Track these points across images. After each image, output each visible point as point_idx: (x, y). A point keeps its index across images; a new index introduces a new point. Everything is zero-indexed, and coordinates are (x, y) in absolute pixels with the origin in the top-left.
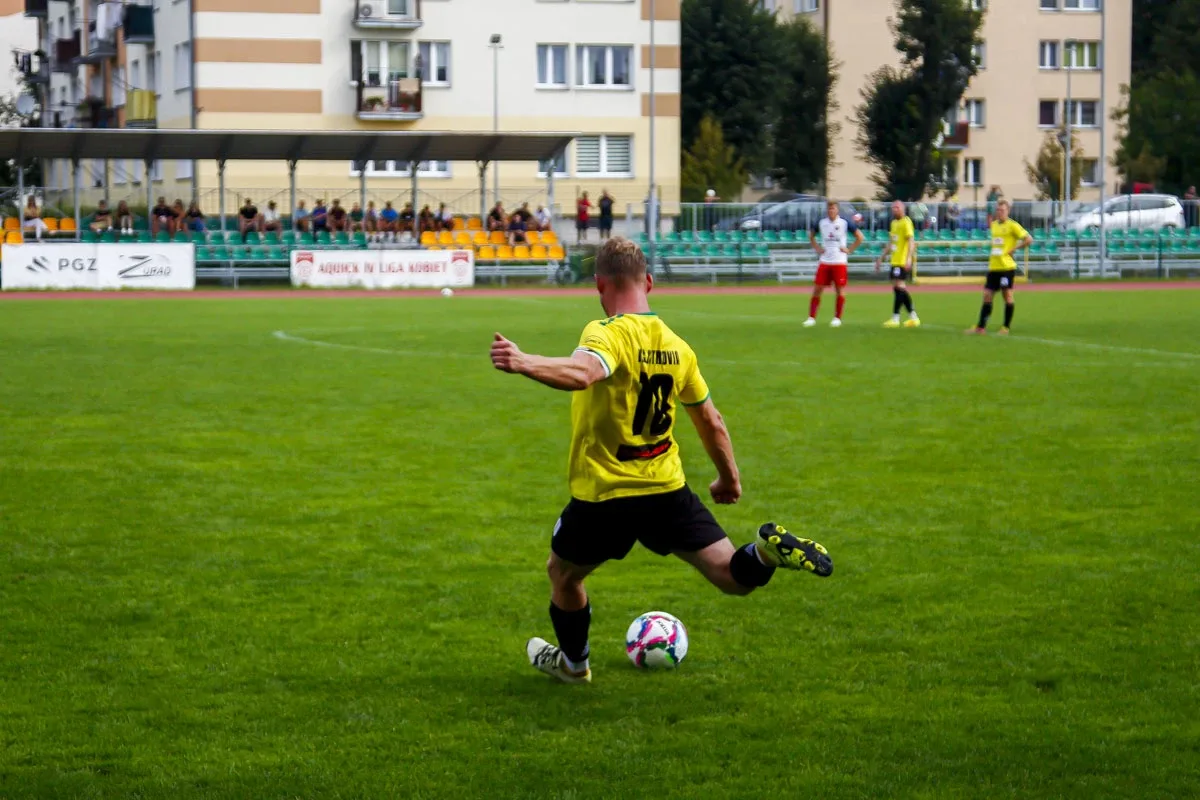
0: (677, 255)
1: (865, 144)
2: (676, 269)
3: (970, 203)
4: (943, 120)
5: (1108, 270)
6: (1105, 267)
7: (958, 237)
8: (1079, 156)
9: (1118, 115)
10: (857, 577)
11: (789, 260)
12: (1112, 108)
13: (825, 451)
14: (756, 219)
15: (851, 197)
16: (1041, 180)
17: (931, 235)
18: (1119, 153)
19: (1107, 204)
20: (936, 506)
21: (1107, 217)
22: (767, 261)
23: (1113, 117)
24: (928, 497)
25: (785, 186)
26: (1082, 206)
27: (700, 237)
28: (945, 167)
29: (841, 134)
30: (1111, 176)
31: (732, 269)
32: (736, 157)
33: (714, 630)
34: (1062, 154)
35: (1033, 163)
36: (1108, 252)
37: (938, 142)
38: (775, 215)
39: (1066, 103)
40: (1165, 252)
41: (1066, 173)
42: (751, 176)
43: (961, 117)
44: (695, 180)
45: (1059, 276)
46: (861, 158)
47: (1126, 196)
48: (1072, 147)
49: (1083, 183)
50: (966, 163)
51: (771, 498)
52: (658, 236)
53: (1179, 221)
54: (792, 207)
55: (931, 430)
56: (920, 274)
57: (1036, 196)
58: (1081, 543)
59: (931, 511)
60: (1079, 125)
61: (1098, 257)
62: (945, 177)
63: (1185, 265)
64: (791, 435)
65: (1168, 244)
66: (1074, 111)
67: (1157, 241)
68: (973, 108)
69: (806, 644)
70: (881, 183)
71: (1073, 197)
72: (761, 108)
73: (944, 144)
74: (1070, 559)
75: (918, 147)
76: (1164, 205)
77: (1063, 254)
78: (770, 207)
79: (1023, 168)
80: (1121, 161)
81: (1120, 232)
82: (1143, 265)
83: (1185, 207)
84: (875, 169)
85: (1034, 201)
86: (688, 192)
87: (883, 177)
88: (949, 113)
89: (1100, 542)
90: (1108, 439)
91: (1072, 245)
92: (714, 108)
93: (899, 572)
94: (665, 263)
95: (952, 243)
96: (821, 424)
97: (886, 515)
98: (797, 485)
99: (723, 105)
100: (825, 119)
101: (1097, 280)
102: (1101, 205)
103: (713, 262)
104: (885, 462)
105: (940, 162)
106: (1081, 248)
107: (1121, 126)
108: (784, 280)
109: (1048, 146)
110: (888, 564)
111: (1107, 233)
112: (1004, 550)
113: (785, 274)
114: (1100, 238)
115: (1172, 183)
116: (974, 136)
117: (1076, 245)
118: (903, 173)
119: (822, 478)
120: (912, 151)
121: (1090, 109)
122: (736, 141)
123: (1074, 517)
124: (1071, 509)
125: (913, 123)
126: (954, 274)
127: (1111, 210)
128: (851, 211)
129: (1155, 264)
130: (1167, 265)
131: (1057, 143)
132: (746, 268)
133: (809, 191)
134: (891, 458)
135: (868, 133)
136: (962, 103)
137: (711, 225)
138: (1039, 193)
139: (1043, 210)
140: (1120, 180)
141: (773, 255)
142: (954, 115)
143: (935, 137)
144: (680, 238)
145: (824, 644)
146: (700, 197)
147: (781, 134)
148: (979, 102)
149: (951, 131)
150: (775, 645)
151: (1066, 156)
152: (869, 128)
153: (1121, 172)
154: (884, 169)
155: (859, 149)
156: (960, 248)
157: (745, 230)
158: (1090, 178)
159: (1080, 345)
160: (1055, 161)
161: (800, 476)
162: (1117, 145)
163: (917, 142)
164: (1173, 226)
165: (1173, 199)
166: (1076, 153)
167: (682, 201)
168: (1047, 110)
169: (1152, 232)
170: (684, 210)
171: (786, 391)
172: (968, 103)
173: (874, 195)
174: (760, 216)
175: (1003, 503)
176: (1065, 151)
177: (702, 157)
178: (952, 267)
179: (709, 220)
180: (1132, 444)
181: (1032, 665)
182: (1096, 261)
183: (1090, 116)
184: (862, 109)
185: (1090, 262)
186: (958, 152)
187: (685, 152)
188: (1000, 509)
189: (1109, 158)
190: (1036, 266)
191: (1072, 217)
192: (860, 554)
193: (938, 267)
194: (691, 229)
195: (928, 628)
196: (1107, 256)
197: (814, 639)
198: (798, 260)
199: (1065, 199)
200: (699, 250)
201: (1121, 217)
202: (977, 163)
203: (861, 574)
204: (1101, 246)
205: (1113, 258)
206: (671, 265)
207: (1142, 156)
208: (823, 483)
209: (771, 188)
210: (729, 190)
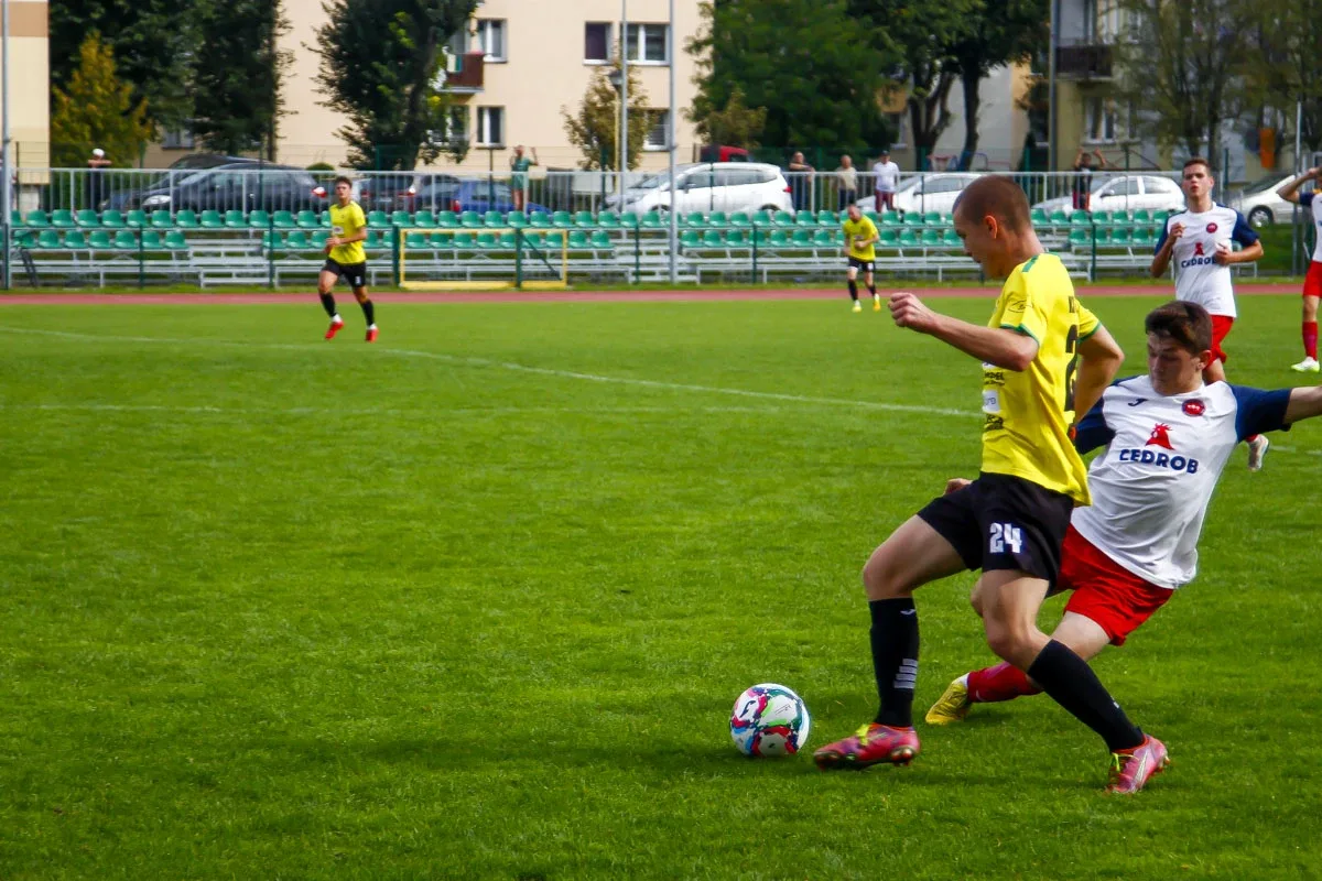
0: (45, 245)
1: (330, 83)
2: (43, 266)
3: (484, 173)
4: (444, 50)
5: (681, 273)
6: (677, 269)
7: (466, 223)
8: (641, 105)
9: (697, 46)
10: (273, 725)
11: (217, 255)
12: (688, 38)
13: (247, 538)
14: (167, 194)
15: (311, 162)
16: (588, 140)
17: (428, 218)
18: (697, 101)
19: (679, 177)
20: (400, 619)
21: (679, 194)
22: (182, 256)
23: (689, 50)
24: (391, 604)
25: (212, 145)
26: (646, 178)
27: (81, 219)
28: (449, 120)
29: (294, 67)
30: (686, 135)
31: (130, 267)
32: (136, 100)
33: (50, 809)
34: (616, 103)
35: (576, 117)
36: (681, 247)
37: (437, 84)
38: (195, 186)
39: (621, 26)
40: (761, 247)
41: (621, 130)
42: (160, 129)
43: (474, 46)
44: (73, 134)
45: (613, 279)
46: (325, 105)
47: (708, 166)
48: (630, 91)
49: (647, 145)
50: (481, 111)
51: (155, 609)
52: (16, 216)
53: (783, 201)
54: (221, 174)
55: (405, 507)
56: (410, 276)
57: (579, 163)
58: (604, 669)
59: (392, 626)
60: (641, 60)
61: (667, 253)
62: (449, 134)
63: (790, 264)
64: (195, 516)
65: (766, 235)
66: (633, 40)
67: (753, 231)
68: (489, 31)
69: (187, 827)
70: (353, 141)
71: (632, 165)
72: (173, 27)
73: (445, 85)
74: (588, 693)
75: (408, 89)
76: (760, 179)
77: (618, 249)
78: (186, 176)
79: (563, 120)
80: (700, 113)
81: (699, 217)
82: (731, 264)
83: (790, 180)
84: (344, 120)
85: (578, 169)
86: (62, 151)
87: (357, 131)
88: (454, 39)
89: (634, 669)
90: (658, 518)
91: (630, 234)
92: (100, 24)
93: (337, 717)
94: (27, 257)
95: (458, 231)
96: (243, 499)
97: (327, 633)
98: (197, 590)
99: (115, 21)
100: (271, 44)
101: (665, 286)
102: (671, 179)
103: (99, 257)
104: (334, 555)
105: (441, 111)
106: (642, 241)
107: (701, 64)
108: (208, 285)
109: (597, 91)
110: (321, 706)
111: (679, 217)
112: (493, 681)
113: (208, 275)
114: (671, 227)
115: (773, 145)
116: (490, 73)
117: (636, 235)
118: (387, 127)
119: (236, 580)
120: (401, 96)
121: (658, 38)
122: (138, 75)
123: (599, 631)
124: (596, 620)
125: (401, 53)
126: (461, 276)
127: (686, 185)
128: (309, 182)
129: (747, 264)
130: (766, 265)
131: (610, 87)
132: (150, 266)
133: (245, 153)
134: (340, 549)
135: (334, 69)
136: (474, 25)
137: (98, 200)
138: (586, 159)
139: (587, 184)
140: (699, 141)
141: (193, 246)
142: (462, 43)
143: (433, 73)
144: (50, 220)
145: (215, 825)
146: (80, 159)
147: (204, 67)
148: (497, 24)
149: (457, 67)
150: (141, 830)
151: (622, 105)
152: (336, 58)
153: (701, 130)
154: (358, 121)
155: (321, 91)
156: (467, 238)
157: (148, 209)
158: (659, 138)
159: (632, 382)
160: (606, 111)
161: (204, 577)
162: (695, 91)
163: (408, 82)
164: (774, 208)
165: (774, 170)
166: (636, 103)
167: (53, 163)
168: (596, 36)
169: (743, 217)
170: (55, 176)
171: (192, 448)
172: (482, 25)
173: (345, 160)
174: (172, 189)
175: (496, 612)
176: (621, 96)
177: (84, 99)
178: (457, 265)
179: (96, 194)
180: (691, 525)
181: (515, 848)
182: (666, 259)
183: (656, 47)
184: (326, 31)
185: (657, 259)
186: (468, 96)
187: (57, 91)
188: (494, 623)
189: (683, 109)
190: (577, 265)
191: (630, 194)
192: (282, 691)
193: (438, 265)
194: (68, 208)
195: (370, 798)
196: (680, 253)
197: (200, 819)
198: (229, 254)
199: (620, 169)
200: (79, 238)
201: (699, 197)
202: (496, 113)
203: (280, 722)
204: (671, 237)
205: (688, 255)
206: (35, 262)
207: (731, 106)
208: (238, 587)
209: (192, 148)
210: (127, 149)
